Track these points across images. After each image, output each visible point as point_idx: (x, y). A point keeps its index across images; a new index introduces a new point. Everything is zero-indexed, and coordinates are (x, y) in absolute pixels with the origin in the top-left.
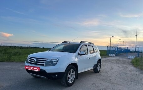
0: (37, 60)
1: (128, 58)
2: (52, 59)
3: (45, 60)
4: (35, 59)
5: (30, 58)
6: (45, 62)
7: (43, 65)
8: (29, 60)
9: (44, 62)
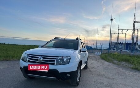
0: (43, 58)
1: (95, 54)
2: (63, 57)
3: (56, 58)
4: (40, 57)
5: (29, 56)
6: (56, 60)
7: (54, 64)
8: (29, 59)
9: (54, 61)
